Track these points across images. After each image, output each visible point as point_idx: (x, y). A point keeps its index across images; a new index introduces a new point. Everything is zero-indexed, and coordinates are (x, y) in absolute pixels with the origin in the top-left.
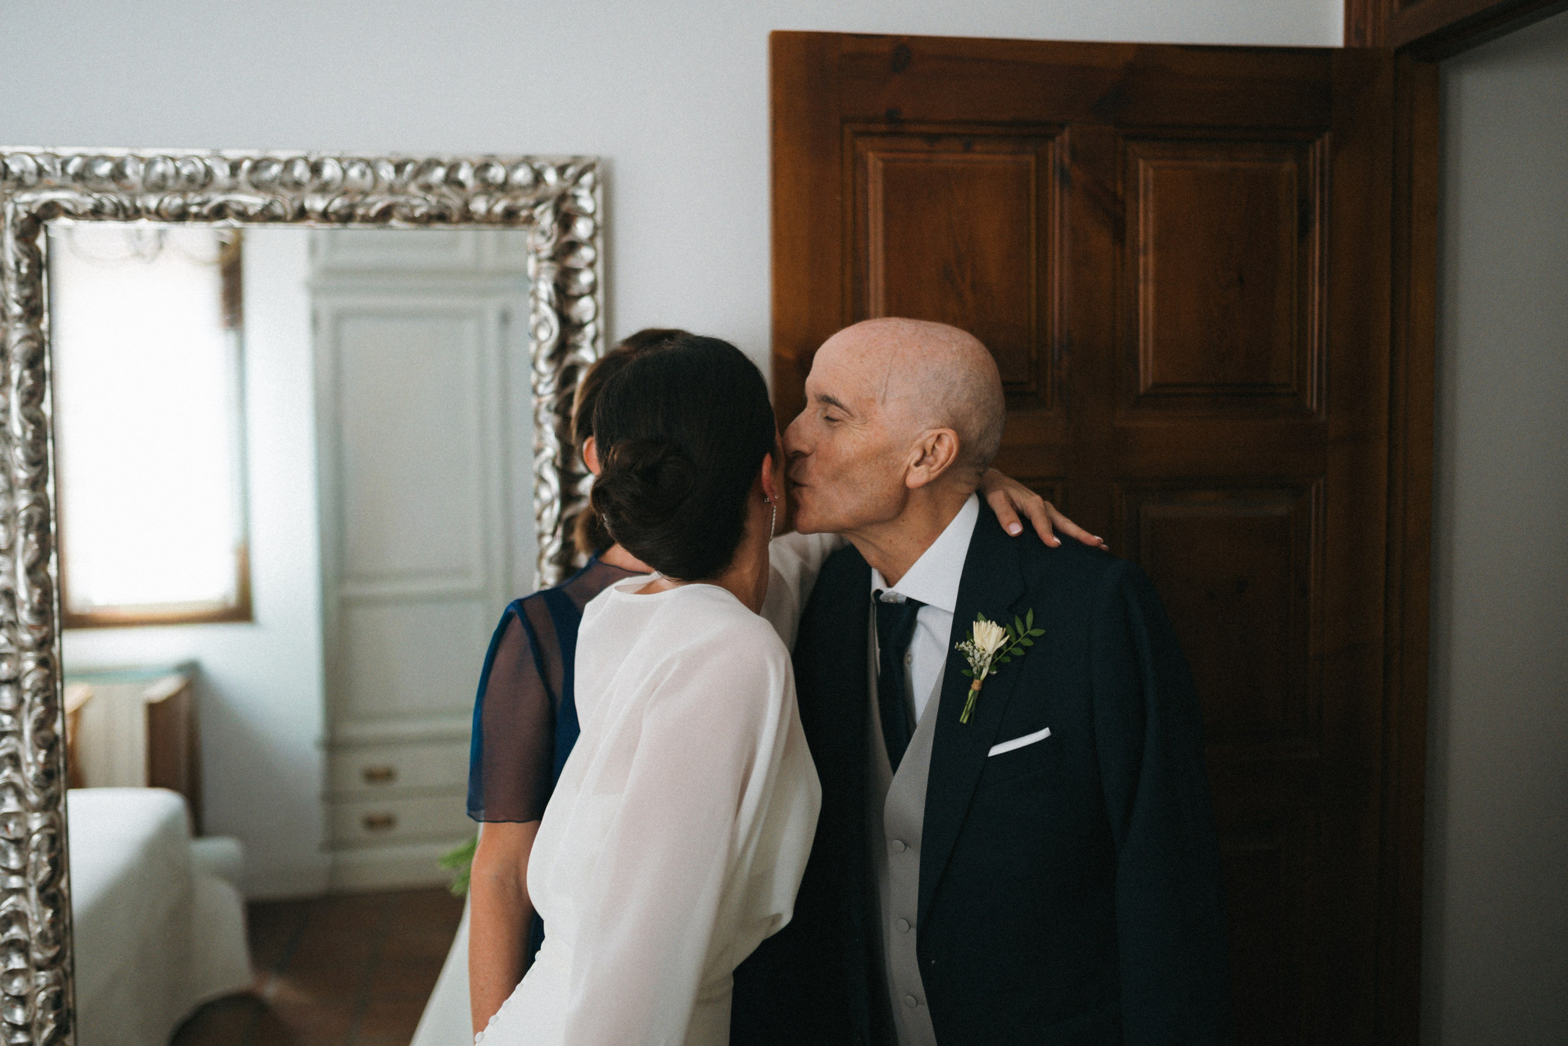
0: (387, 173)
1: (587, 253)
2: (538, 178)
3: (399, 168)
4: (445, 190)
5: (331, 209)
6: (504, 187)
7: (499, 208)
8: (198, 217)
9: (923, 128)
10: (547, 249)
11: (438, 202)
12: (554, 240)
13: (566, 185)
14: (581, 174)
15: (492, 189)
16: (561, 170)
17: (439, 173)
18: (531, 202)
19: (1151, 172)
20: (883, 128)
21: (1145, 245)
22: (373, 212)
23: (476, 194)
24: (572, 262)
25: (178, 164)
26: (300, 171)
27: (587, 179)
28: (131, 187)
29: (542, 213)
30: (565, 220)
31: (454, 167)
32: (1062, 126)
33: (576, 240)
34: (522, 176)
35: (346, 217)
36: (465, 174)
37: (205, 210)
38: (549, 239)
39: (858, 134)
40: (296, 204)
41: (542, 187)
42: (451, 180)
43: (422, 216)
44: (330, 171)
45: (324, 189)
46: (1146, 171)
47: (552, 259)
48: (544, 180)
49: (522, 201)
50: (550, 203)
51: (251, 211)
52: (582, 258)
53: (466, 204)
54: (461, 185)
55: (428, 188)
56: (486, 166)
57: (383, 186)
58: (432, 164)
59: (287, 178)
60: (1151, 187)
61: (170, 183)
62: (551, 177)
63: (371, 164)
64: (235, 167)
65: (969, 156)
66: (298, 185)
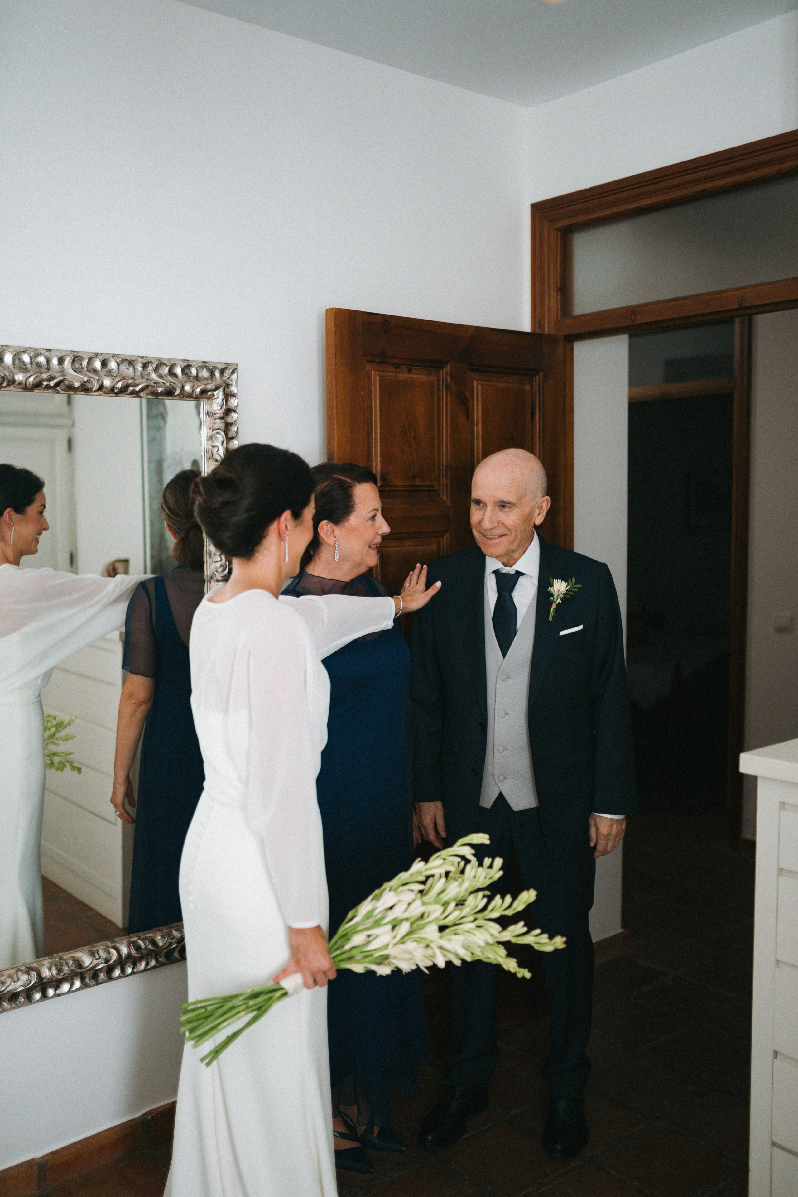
0: (139, 367)
1: (234, 416)
2: (212, 373)
3: (145, 365)
4: (170, 378)
5: (117, 386)
6: (197, 378)
7: (198, 390)
8: (48, 387)
9: (395, 361)
10: (220, 413)
11: (170, 385)
12: (224, 407)
13: (225, 378)
14: (233, 372)
15: (191, 379)
16: (222, 371)
17: (166, 370)
18: (214, 388)
19: (480, 386)
20: (378, 360)
21: (477, 421)
22: (138, 388)
23: (185, 382)
24: (229, 420)
25: (31, 355)
26: (98, 364)
27: (234, 376)
28: (8, 368)
29: (218, 394)
30: (228, 396)
31: (172, 367)
32: (447, 363)
33: (231, 408)
34: (205, 373)
35: (123, 391)
36: (178, 370)
37: (52, 383)
38: (221, 408)
39: (368, 362)
40: (100, 382)
41: (214, 379)
42: (171, 373)
43: (162, 392)
44: (113, 365)
45: (109, 373)
46: (477, 386)
47: (222, 418)
48: (215, 375)
49: (209, 387)
50: (222, 389)
51: (77, 385)
52: (232, 417)
53: (183, 387)
54: (176, 376)
55: (161, 377)
56: (189, 366)
57: (138, 373)
58: (161, 364)
59: (89, 368)
60: (480, 393)
61: (29, 366)
62: (217, 374)
63: (131, 363)
64: (61, 361)
65: (410, 375)
66: (95, 371)
